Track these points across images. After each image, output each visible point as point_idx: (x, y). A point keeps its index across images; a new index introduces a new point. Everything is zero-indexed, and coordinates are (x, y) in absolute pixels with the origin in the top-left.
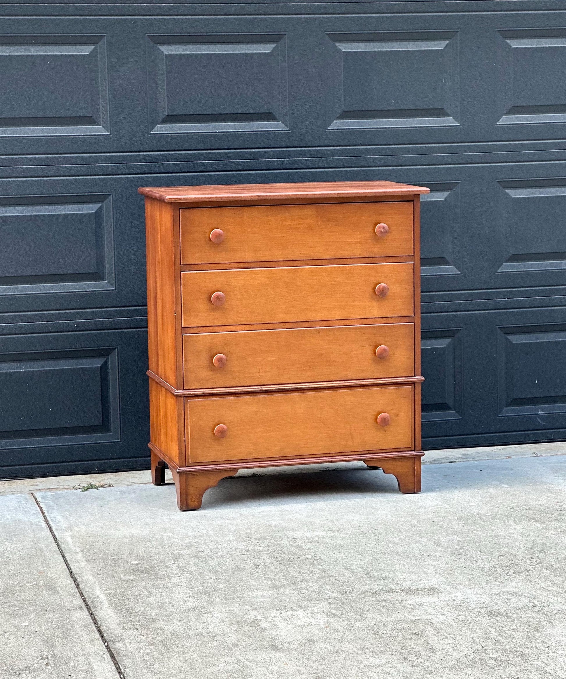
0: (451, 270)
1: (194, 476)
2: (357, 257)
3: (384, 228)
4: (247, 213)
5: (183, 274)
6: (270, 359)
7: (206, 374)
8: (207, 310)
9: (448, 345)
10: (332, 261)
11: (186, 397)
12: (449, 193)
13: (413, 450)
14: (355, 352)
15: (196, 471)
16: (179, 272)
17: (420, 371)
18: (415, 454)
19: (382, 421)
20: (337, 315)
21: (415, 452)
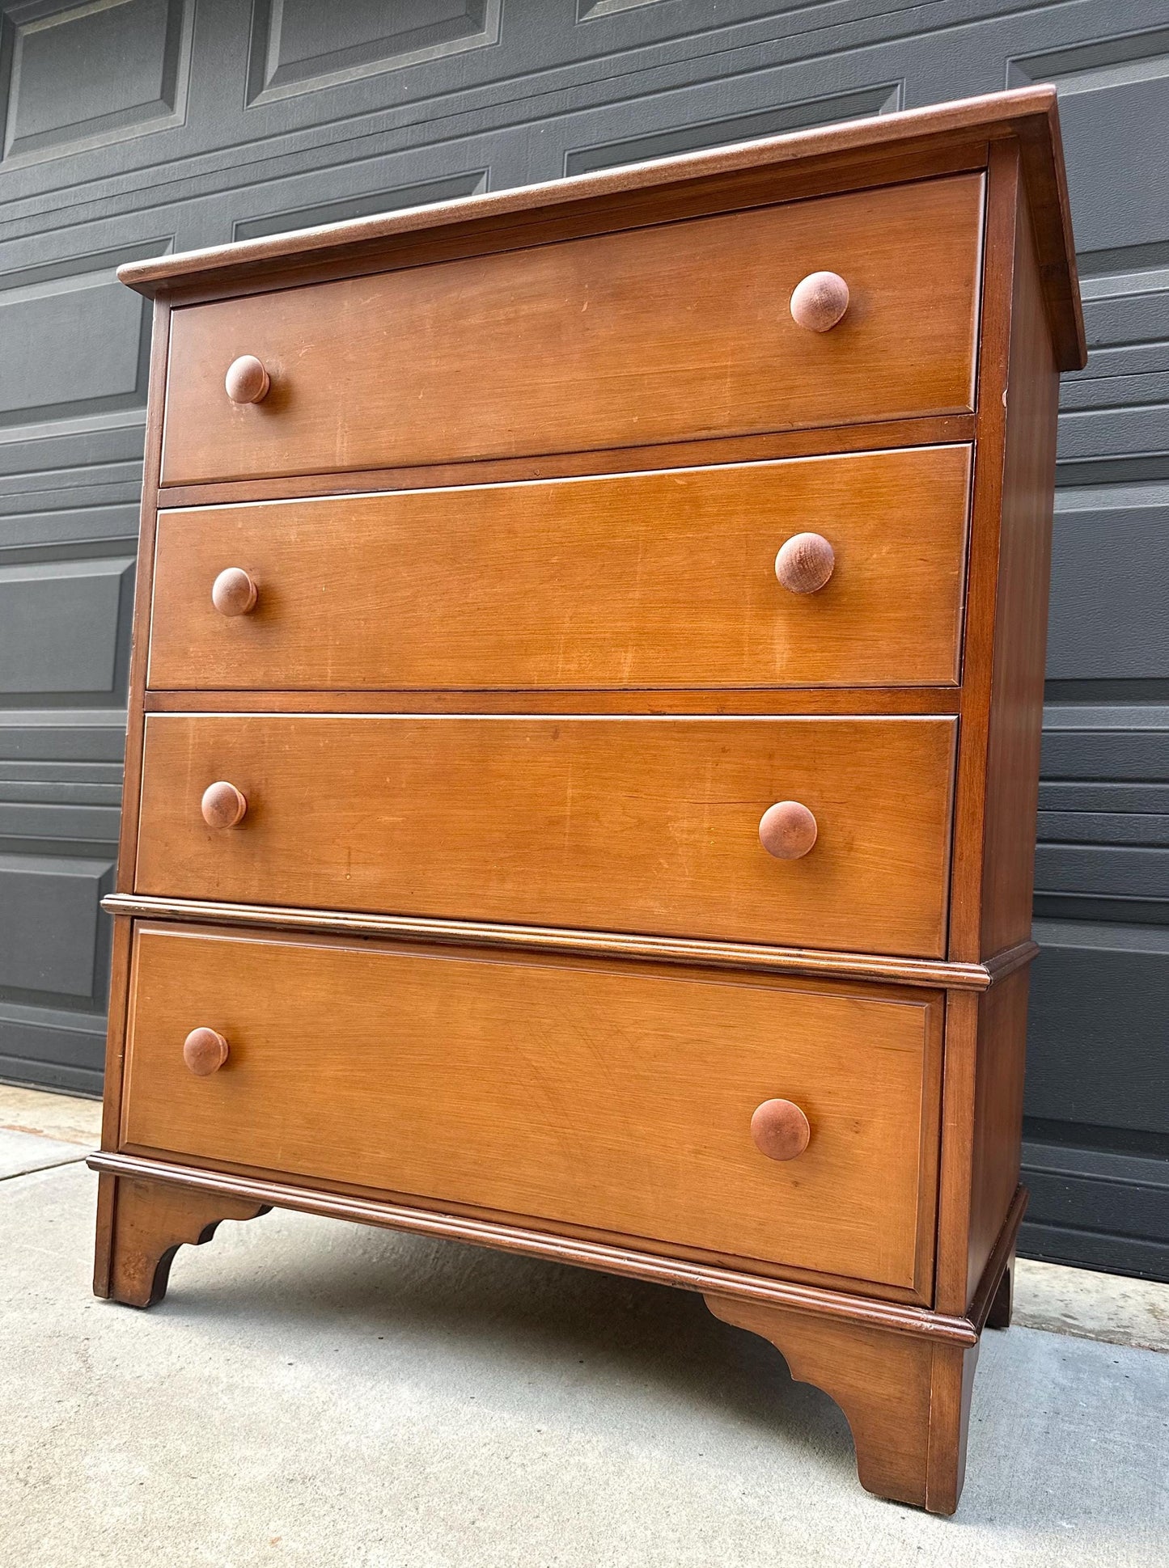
1: (137, 1191)
2: (716, 433)
5: (162, 518)
6: (386, 819)
10: (618, 454)
11: (138, 917)
13: (924, 1307)
14: (685, 824)
15: (136, 1174)
16: (152, 512)
17: (973, 941)
18: (927, 1325)
19: (772, 1134)
20: (625, 668)
21: (931, 1317)
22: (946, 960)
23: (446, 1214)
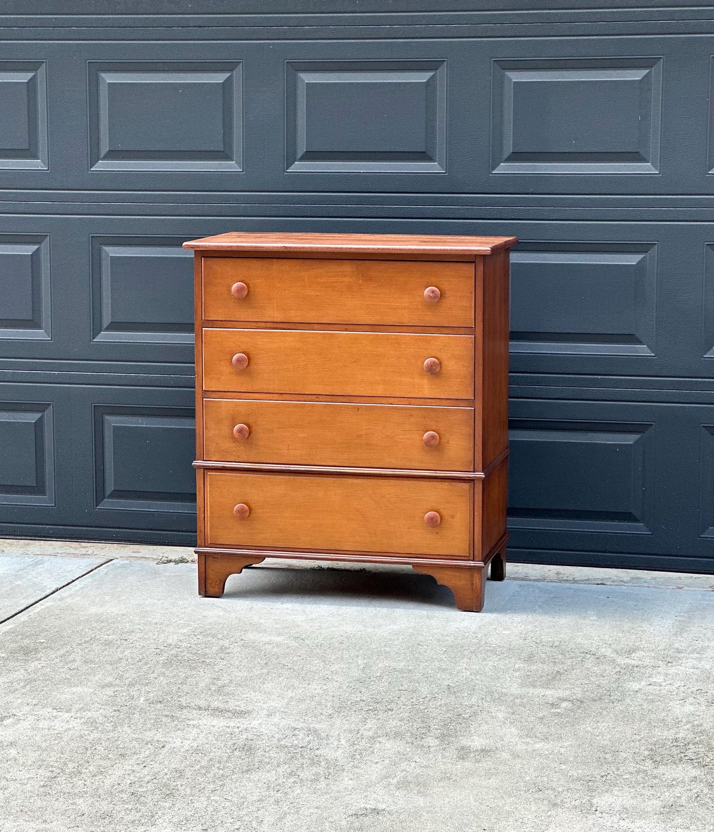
0: (643, 350)
1: (214, 559)
2: (404, 324)
3: (433, 292)
4: (277, 267)
5: (205, 330)
6: (301, 435)
7: (228, 445)
8: (231, 373)
9: (637, 442)
10: (374, 327)
11: (206, 469)
12: (644, 256)
13: (471, 560)
14: (401, 437)
15: (215, 553)
16: (200, 328)
17: (481, 466)
18: (472, 564)
19: (430, 521)
20: (380, 391)
21: (473, 562)
22: (474, 472)
23: (331, 554)
